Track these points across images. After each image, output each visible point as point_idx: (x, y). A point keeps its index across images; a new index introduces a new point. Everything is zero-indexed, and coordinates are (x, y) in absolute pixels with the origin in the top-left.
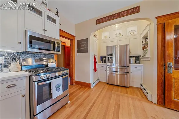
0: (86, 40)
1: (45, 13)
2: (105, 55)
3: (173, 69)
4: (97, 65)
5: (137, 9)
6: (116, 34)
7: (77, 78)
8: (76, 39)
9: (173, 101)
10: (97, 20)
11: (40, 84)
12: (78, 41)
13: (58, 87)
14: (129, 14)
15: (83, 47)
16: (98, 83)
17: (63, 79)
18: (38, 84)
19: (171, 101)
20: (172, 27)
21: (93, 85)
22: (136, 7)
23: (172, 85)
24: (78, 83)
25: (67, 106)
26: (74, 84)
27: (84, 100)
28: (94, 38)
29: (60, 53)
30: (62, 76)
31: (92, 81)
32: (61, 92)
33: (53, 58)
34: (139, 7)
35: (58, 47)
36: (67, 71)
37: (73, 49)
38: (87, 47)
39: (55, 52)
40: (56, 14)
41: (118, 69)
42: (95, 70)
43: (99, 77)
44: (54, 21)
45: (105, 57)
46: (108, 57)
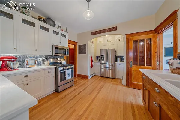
0: (85, 45)
1: (61, 32)
2: (99, 55)
3: (132, 65)
4: (93, 63)
5: (115, 29)
6: (108, 40)
7: (78, 73)
8: (78, 45)
9: (133, 83)
10: (92, 33)
11: (61, 71)
12: (79, 46)
13: (69, 74)
14: (111, 31)
15: (83, 50)
16: (94, 76)
17: (71, 70)
18: (60, 72)
19: (132, 83)
20: (132, 41)
21: (90, 77)
22: (115, 27)
23: (132, 74)
24: (79, 76)
25: (73, 86)
26: (77, 76)
27: (83, 84)
28: (91, 43)
29: (68, 55)
30: (70, 69)
31: (89, 74)
32: (70, 78)
33: (63, 58)
34: (117, 27)
35: (68, 52)
36: (73, 66)
37: (76, 51)
38: (86, 50)
39: (66, 55)
40: (66, 32)
41: (111, 66)
42: (92, 66)
43: (95, 72)
44: (65, 36)
45: (99, 57)
46: (101, 57)
